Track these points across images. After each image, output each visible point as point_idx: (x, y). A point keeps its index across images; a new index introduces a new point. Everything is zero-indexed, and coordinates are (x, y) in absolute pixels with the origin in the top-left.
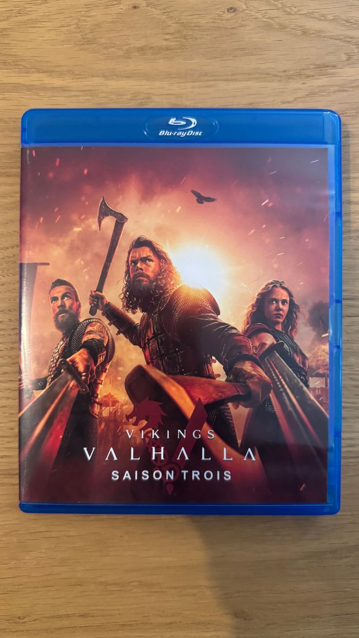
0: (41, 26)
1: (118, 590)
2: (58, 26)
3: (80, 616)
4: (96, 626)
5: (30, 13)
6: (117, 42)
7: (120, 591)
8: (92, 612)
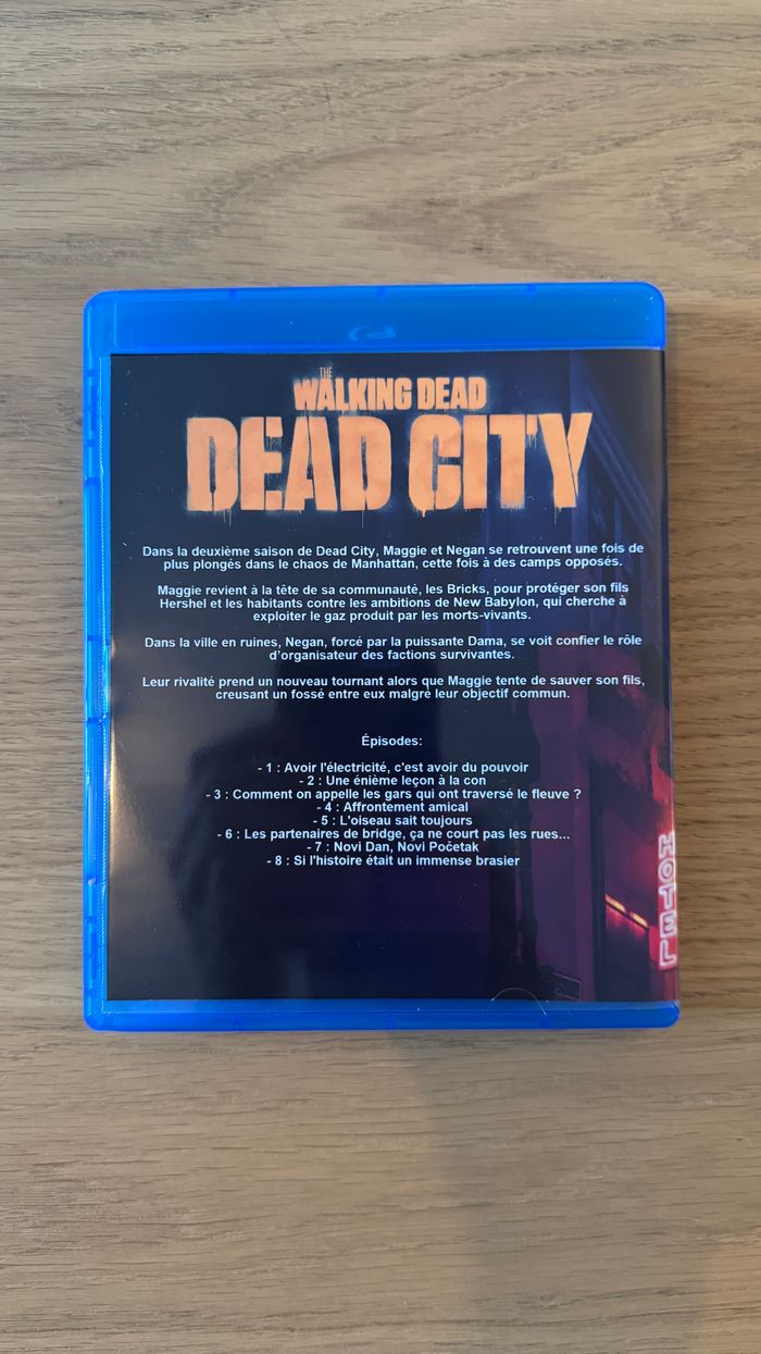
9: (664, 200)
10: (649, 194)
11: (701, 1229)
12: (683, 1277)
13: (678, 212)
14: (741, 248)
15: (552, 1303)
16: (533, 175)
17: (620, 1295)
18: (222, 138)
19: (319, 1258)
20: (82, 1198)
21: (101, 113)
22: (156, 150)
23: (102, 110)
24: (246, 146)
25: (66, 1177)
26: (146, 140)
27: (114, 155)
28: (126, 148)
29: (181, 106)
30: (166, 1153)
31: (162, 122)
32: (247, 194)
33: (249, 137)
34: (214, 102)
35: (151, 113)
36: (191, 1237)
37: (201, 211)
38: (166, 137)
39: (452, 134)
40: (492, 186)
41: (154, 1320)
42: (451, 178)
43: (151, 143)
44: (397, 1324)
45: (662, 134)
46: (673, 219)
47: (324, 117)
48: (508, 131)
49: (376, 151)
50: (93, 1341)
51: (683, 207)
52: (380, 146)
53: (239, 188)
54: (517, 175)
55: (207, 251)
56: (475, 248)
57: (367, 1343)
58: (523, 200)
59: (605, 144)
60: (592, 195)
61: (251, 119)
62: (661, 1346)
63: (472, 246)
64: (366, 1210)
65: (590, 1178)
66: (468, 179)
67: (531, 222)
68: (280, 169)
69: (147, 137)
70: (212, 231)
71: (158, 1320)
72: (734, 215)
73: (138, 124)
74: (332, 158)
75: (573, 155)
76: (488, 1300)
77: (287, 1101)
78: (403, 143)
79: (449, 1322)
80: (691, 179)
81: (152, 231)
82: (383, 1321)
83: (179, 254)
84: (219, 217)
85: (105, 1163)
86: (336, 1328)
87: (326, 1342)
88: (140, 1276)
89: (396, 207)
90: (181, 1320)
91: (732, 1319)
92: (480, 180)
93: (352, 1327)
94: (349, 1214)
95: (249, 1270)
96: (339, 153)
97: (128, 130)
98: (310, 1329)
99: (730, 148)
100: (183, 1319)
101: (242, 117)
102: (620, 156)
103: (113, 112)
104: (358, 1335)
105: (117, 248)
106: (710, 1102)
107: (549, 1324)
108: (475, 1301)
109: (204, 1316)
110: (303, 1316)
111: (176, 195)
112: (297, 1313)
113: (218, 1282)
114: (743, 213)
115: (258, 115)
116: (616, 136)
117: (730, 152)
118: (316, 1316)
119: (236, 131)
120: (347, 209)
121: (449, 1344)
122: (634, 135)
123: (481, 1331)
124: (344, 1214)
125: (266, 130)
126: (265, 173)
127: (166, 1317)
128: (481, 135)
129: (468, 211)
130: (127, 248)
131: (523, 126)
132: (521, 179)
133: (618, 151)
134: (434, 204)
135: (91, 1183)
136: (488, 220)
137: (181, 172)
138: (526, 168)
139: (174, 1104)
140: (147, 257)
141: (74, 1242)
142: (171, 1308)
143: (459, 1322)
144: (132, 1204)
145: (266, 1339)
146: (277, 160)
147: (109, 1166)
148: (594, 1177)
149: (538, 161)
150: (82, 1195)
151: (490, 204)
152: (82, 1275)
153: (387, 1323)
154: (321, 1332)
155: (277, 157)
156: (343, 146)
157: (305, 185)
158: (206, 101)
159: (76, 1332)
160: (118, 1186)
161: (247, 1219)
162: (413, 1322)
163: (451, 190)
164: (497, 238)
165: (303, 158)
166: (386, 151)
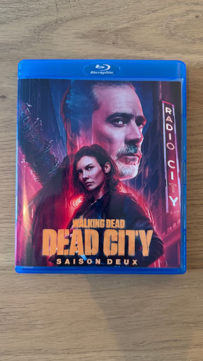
0: (147, 26)
1: (194, 326)
2: (156, 26)
3: (173, 341)
4: (182, 346)
5: (141, 19)
6: (188, 35)
7: (195, 326)
8: (179, 338)
9: (167, 27)
10: (163, 26)
11: (185, 323)
12: (180, 336)
13: (171, 31)
14: (190, 40)
15: (143, 344)
16: (129, 22)
17: (163, 342)
18: (39, 14)
19: (76, 333)
20: (8, 318)
21: (4, 8)
22: (20, 19)
23: (5, 8)
24: (46, 16)
25: (4, 312)
26: (17, 16)
27: (9, 20)
28: (12, 18)
29: (28, 5)
30: (32, 304)
31: (22, 10)
32: (47, 30)
33: (47, 14)
34: (37, 4)
35: (19, 8)
36: (40, 328)
37: (34, 35)
38: (23, 15)
39: (105, 11)
40: (117, 25)
41: (30, 352)
42: (105, 23)
43: (19, 17)
44: (99, 351)
45: (165, 9)
46: (170, 33)
47: (69, 7)
48: (122, 9)
49: (84, 16)
50: (13, 358)
51: (172, 29)
52: (84, 15)
53: (45, 28)
54: (124, 22)
55: (36, 47)
56: (113, 43)
57: (91, 357)
58: (126, 29)
59: (149, 12)
60: (146, 27)
61: (47, 8)
62: (174, 356)
63: (112, 43)
64: (89, 319)
65: (153, 309)
66: (110, 23)
67: (129, 35)
68: (56, 23)
69: (18, 15)
70: (37, 41)
71: (31, 351)
72: (188, 31)
73: (15, 11)
74: (71, 19)
75: (140, 15)
76: (125, 344)
77: (66, 289)
78: (91, 14)
79: (114, 350)
80: (175, 21)
81: (20, 42)
82: (95, 351)
83: (28, 48)
84: (39, 37)
85: (15, 308)
86: (82, 353)
87: (79, 357)
88: (26, 339)
89: (90, 32)
90: (38, 352)
91: (194, 348)
92: (114, 24)
93: (86, 352)
94: (84, 321)
95: (56, 337)
96: (73, 17)
97: (12, 13)
98: (74, 353)
99: (186, 12)
100: (38, 351)
101: (45, 8)
102: (154, 15)
103: (8, 8)
104: (88, 355)
105: (10, 47)
106: (187, 286)
107: (142, 350)
108: (121, 344)
109: (44, 350)
110: (72, 349)
111: (26, 31)
112: (71, 349)
113: (48, 340)
114: (190, 31)
115: (50, 7)
116: (153, 9)
117: (186, 13)
118: (76, 349)
119: (44, 12)
120: (76, 33)
121: (114, 357)
122: (158, 9)
123: (123, 353)
124: (83, 321)
125: (52, 11)
126: (52, 24)
127: (33, 351)
128: (114, 10)
129: (111, 33)
130: (13, 47)
131: (126, 7)
132: (125, 23)
133: (154, 14)
134: (101, 31)
135: (11, 314)
136: (116, 35)
137: (28, 25)
138: (127, 20)
139: (33, 291)
140: (19, 49)
141: (7, 330)
142: (34, 348)
143: (117, 350)
144: (23, 319)
145: (62, 356)
146: (55, 20)
147: (16, 309)
148: (154, 309)
149: (130, 18)
150: (8, 317)
151: (117, 31)
152: (9, 339)
153: (96, 351)
154: (77, 354)
155: (55, 19)
156: (74, 15)
157: (63, 27)
158: (35, 4)
159: (8, 355)
160: (19, 314)
161: (55, 323)
162: (103, 351)
163: (105, 27)
164: (119, 40)
165: (63, 19)
166: (86, 16)
